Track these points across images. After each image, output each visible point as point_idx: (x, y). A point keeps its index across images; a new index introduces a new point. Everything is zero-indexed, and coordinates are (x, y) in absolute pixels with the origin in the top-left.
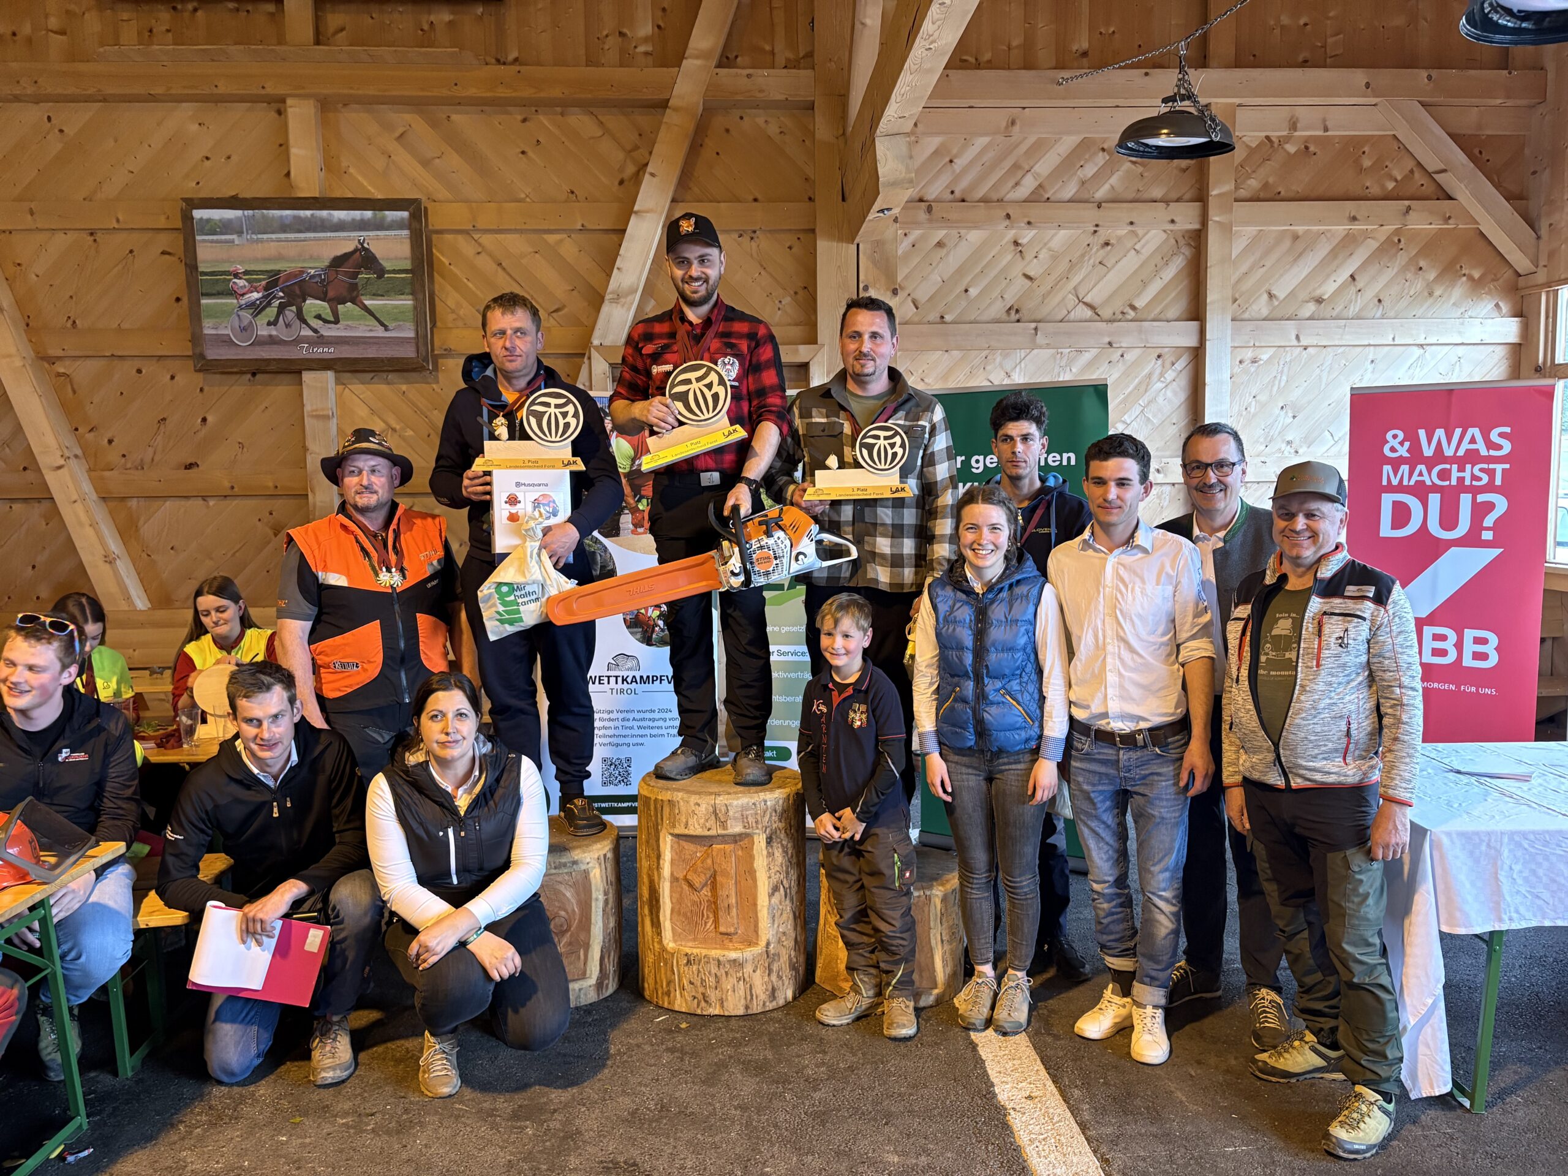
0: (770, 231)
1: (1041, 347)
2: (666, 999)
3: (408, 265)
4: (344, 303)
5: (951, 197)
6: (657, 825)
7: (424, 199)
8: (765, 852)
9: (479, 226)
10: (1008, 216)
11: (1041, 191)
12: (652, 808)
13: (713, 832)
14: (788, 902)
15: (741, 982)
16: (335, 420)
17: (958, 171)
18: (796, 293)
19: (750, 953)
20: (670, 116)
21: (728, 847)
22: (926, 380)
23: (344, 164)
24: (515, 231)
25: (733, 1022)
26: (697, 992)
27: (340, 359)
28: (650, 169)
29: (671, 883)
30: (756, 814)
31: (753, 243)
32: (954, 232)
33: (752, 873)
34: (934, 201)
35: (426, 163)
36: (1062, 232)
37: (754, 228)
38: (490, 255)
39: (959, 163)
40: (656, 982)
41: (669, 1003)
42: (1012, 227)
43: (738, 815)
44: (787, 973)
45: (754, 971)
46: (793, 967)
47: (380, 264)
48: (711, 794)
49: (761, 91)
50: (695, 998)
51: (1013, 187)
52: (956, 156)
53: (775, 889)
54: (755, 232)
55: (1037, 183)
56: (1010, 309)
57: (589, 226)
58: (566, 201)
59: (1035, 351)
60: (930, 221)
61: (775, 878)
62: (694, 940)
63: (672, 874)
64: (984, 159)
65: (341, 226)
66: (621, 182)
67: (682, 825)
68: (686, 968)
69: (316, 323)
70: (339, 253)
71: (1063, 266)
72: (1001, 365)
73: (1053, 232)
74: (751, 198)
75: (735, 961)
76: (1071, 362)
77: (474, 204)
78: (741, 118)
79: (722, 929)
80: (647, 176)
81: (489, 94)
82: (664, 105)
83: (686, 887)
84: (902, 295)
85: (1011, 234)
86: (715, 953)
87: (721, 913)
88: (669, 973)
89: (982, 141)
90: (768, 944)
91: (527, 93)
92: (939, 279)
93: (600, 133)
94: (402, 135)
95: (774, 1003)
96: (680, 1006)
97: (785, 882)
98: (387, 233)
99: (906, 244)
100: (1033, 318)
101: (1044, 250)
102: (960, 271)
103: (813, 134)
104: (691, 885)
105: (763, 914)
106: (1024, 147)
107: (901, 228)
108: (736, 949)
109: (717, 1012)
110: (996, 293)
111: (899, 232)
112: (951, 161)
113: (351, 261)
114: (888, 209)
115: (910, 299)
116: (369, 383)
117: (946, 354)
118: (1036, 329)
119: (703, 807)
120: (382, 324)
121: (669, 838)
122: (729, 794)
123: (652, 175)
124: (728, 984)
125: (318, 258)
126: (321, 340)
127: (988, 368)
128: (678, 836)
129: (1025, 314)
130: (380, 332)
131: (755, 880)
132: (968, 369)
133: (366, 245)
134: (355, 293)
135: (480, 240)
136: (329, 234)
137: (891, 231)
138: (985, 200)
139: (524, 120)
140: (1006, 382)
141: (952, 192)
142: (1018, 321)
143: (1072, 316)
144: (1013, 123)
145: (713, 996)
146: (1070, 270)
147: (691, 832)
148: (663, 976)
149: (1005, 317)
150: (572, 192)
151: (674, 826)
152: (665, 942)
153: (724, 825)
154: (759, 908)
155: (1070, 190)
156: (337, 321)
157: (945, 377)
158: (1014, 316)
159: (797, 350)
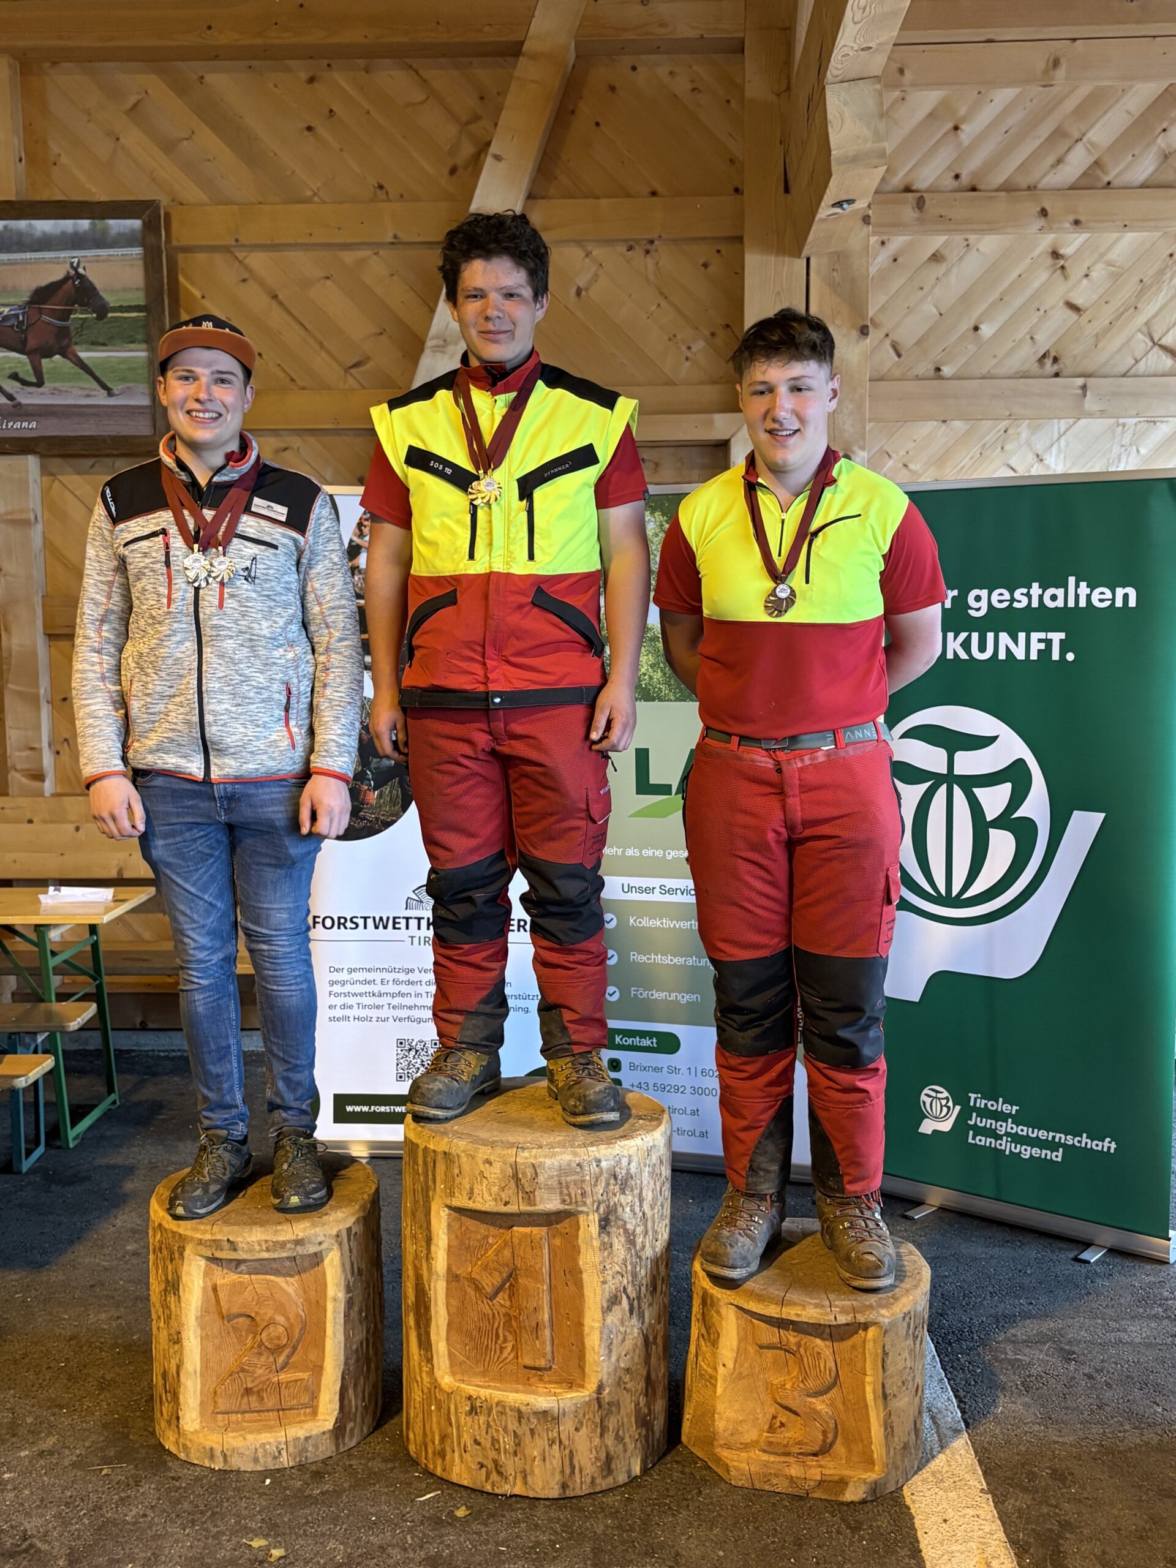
0: (675, 241)
1: (1090, 415)
2: (439, 1461)
3: (139, 299)
4: (49, 355)
5: (955, 184)
6: (428, 1189)
7: (164, 201)
8: (596, 1243)
9: (243, 240)
10: (1044, 213)
11: (1099, 172)
12: (420, 1162)
13: (512, 1208)
14: (634, 1320)
15: (556, 1447)
16: (39, 527)
17: (966, 143)
18: (713, 334)
19: (568, 1399)
20: (525, 68)
21: (539, 1232)
22: (912, 466)
23: (55, 148)
24: (296, 246)
25: (541, 1509)
26: (486, 1457)
27: (45, 438)
28: (493, 149)
29: (447, 1282)
30: (583, 1181)
31: (650, 261)
32: (959, 238)
33: (574, 1275)
34: (928, 191)
35: (169, 147)
36: (1130, 236)
37: (650, 237)
38: (262, 283)
39: (969, 131)
40: (425, 1434)
41: (444, 1470)
42: (1051, 230)
43: (553, 1182)
44: (631, 1432)
45: (577, 1430)
46: (644, 1422)
47: (101, 298)
48: (511, 1145)
49: (663, 25)
50: (482, 1466)
51: (1053, 166)
52: (965, 119)
53: (614, 1301)
54: (652, 242)
55: (1092, 160)
56: (1044, 356)
57: (404, 237)
58: (372, 201)
59: (1083, 422)
60: (921, 221)
61: (612, 1285)
62: (484, 1374)
63: (449, 1269)
64: (1011, 121)
65: (45, 243)
66: (453, 171)
67: (465, 1194)
68: (468, 1419)
69: (11, 386)
70: (44, 282)
71: (1130, 287)
72: (1028, 444)
73: (1115, 235)
74: (646, 190)
75: (545, 1412)
76: (1136, 440)
77: (235, 207)
78: (634, 68)
79: (528, 1361)
80: (489, 161)
81: (259, 41)
82: (514, 50)
83: (471, 1291)
84: (875, 335)
85: (1047, 241)
86: (515, 1397)
87: (525, 1335)
88: (443, 1422)
89: (1004, 96)
90: (600, 1388)
91: (314, 37)
92: (935, 310)
93: (422, 97)
94: (135, 105)
95: (610, 1480)
96: (459, 1475)
97: (630, 1289)
98: (111, 251)
99: (882, 258)
100: (1079, 370)
101: (1100, 266)
102: (966, 299)
103: (743, 91)
104: (478, 1288)
105: (593, 1340)
106: (1070, 105)
107: (874, 233)
108: (549, 1394)
109: (518, 1490)
110: (1023, 331)
111: (873, 239)
112: (956, 128)
113: (60, 294)
114: (850, 202)
115: (888, 342)
116: (88, 473)
117: (944, 427)
118: (1084, 387)
119: (497, 1168)
120: (104, 386)
121: (444, 1213)
122: (540, 1147)
123: (498, 158)
124: (534, 1448)
125: (15, 291)
126: (19, 411)
127: (1007, 447)
128: (459, 1210)
129: (1067, 363)
130: (101, 399)
131: (579, 1285)
132: (976, 449)
133: (81, 270)
134: (66, 342)
135: (247, 261)
136: (28, 255)
137: (858, 237)
138: (1008, 188)
139: (312, 80)
140: (1037, 470)
141: (957, 177)
142: (1057, 375)
143: (1141, 367)
144: (1056, 63)
145: (510, 1465)
146: (1140, 295)
147: (478, 1205)
148: (435, 1425)
149: (1035, 368)
150: (381, 187)
151: (452, 1195)
152: (438, 1373)
153: (529, 1197)
154: (586, 1329)
155: (1145, 168)
156: (40, 383)
157: (941, 460)
158: (1049, 368)
159: (711, 423)
